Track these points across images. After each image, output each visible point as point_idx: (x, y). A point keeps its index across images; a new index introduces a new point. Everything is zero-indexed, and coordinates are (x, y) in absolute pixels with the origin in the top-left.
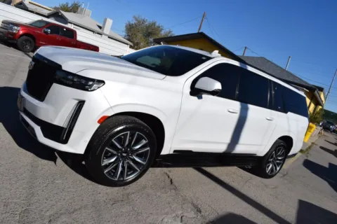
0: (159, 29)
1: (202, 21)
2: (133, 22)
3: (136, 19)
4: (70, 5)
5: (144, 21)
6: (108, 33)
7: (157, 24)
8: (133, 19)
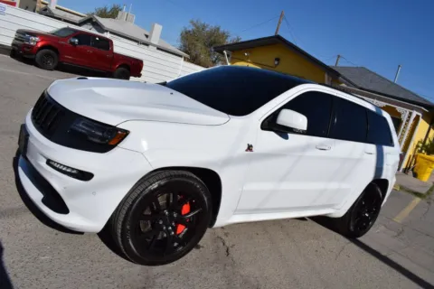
0: (224, 35)
1: (280, 22)
2: (190, 28)
3: (194, 24)
4: (108, 10)
5: (204, 27)
6: (156, 43)
7: (222, 30)
8: (191, 24)
